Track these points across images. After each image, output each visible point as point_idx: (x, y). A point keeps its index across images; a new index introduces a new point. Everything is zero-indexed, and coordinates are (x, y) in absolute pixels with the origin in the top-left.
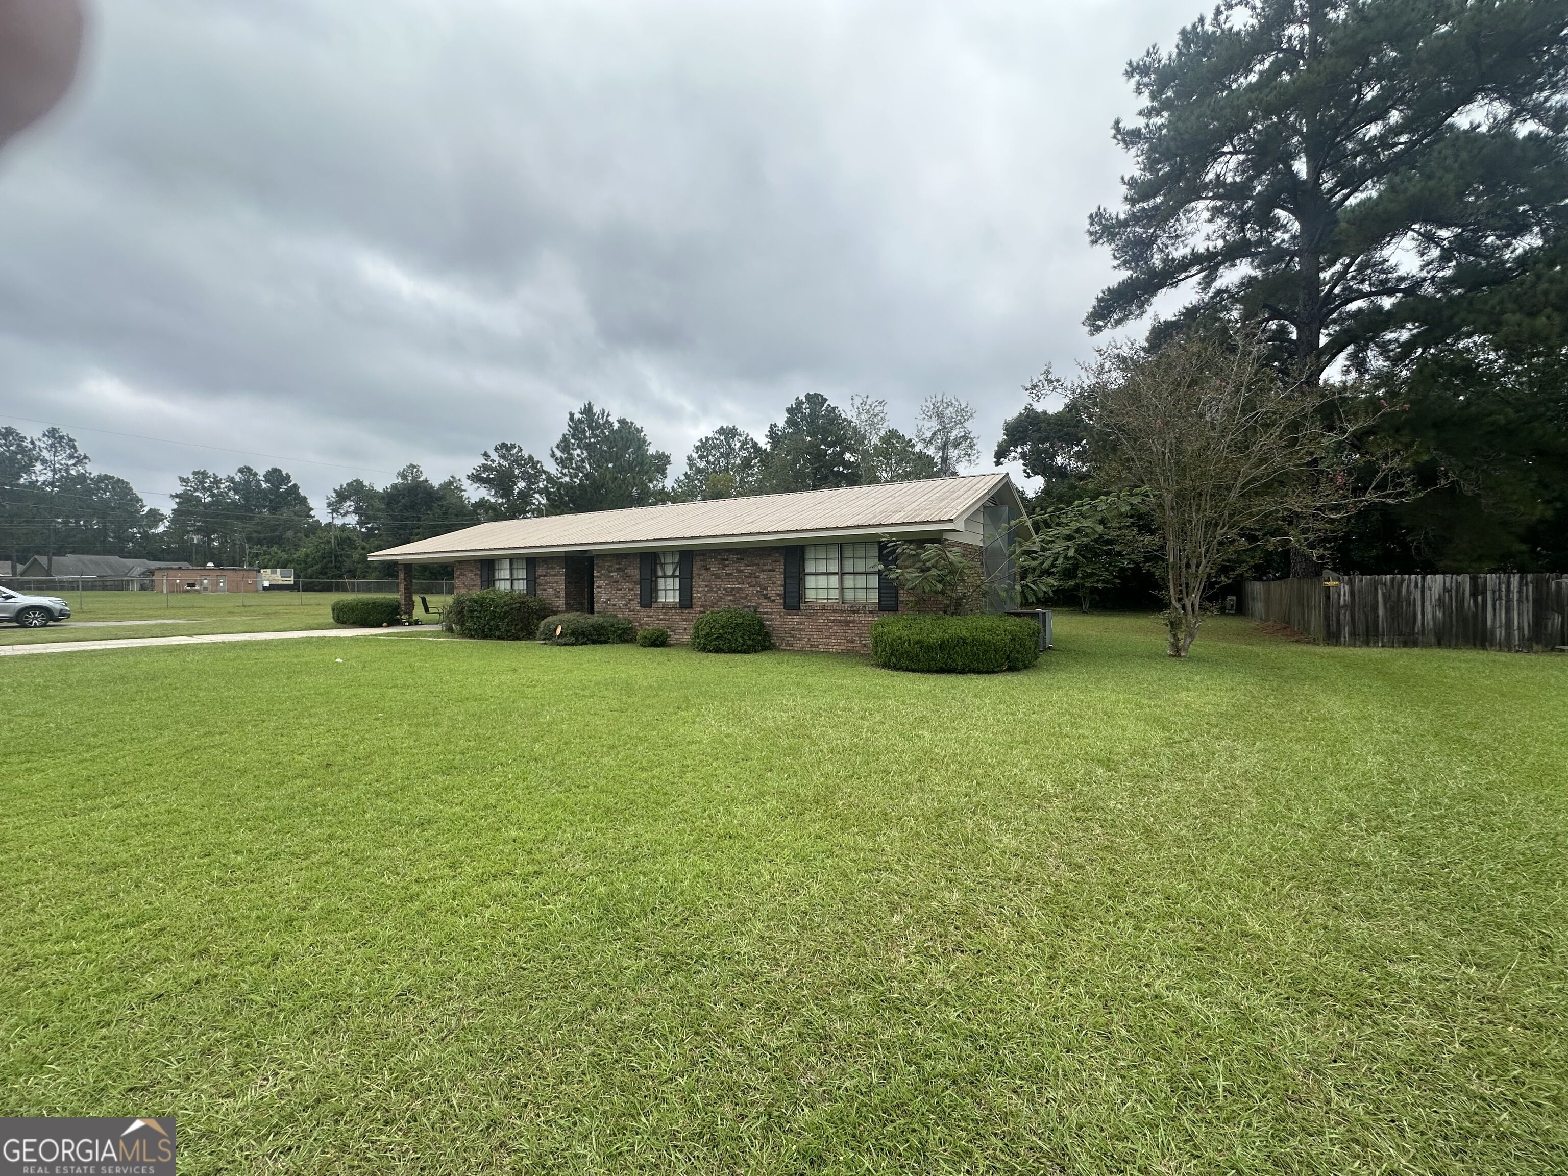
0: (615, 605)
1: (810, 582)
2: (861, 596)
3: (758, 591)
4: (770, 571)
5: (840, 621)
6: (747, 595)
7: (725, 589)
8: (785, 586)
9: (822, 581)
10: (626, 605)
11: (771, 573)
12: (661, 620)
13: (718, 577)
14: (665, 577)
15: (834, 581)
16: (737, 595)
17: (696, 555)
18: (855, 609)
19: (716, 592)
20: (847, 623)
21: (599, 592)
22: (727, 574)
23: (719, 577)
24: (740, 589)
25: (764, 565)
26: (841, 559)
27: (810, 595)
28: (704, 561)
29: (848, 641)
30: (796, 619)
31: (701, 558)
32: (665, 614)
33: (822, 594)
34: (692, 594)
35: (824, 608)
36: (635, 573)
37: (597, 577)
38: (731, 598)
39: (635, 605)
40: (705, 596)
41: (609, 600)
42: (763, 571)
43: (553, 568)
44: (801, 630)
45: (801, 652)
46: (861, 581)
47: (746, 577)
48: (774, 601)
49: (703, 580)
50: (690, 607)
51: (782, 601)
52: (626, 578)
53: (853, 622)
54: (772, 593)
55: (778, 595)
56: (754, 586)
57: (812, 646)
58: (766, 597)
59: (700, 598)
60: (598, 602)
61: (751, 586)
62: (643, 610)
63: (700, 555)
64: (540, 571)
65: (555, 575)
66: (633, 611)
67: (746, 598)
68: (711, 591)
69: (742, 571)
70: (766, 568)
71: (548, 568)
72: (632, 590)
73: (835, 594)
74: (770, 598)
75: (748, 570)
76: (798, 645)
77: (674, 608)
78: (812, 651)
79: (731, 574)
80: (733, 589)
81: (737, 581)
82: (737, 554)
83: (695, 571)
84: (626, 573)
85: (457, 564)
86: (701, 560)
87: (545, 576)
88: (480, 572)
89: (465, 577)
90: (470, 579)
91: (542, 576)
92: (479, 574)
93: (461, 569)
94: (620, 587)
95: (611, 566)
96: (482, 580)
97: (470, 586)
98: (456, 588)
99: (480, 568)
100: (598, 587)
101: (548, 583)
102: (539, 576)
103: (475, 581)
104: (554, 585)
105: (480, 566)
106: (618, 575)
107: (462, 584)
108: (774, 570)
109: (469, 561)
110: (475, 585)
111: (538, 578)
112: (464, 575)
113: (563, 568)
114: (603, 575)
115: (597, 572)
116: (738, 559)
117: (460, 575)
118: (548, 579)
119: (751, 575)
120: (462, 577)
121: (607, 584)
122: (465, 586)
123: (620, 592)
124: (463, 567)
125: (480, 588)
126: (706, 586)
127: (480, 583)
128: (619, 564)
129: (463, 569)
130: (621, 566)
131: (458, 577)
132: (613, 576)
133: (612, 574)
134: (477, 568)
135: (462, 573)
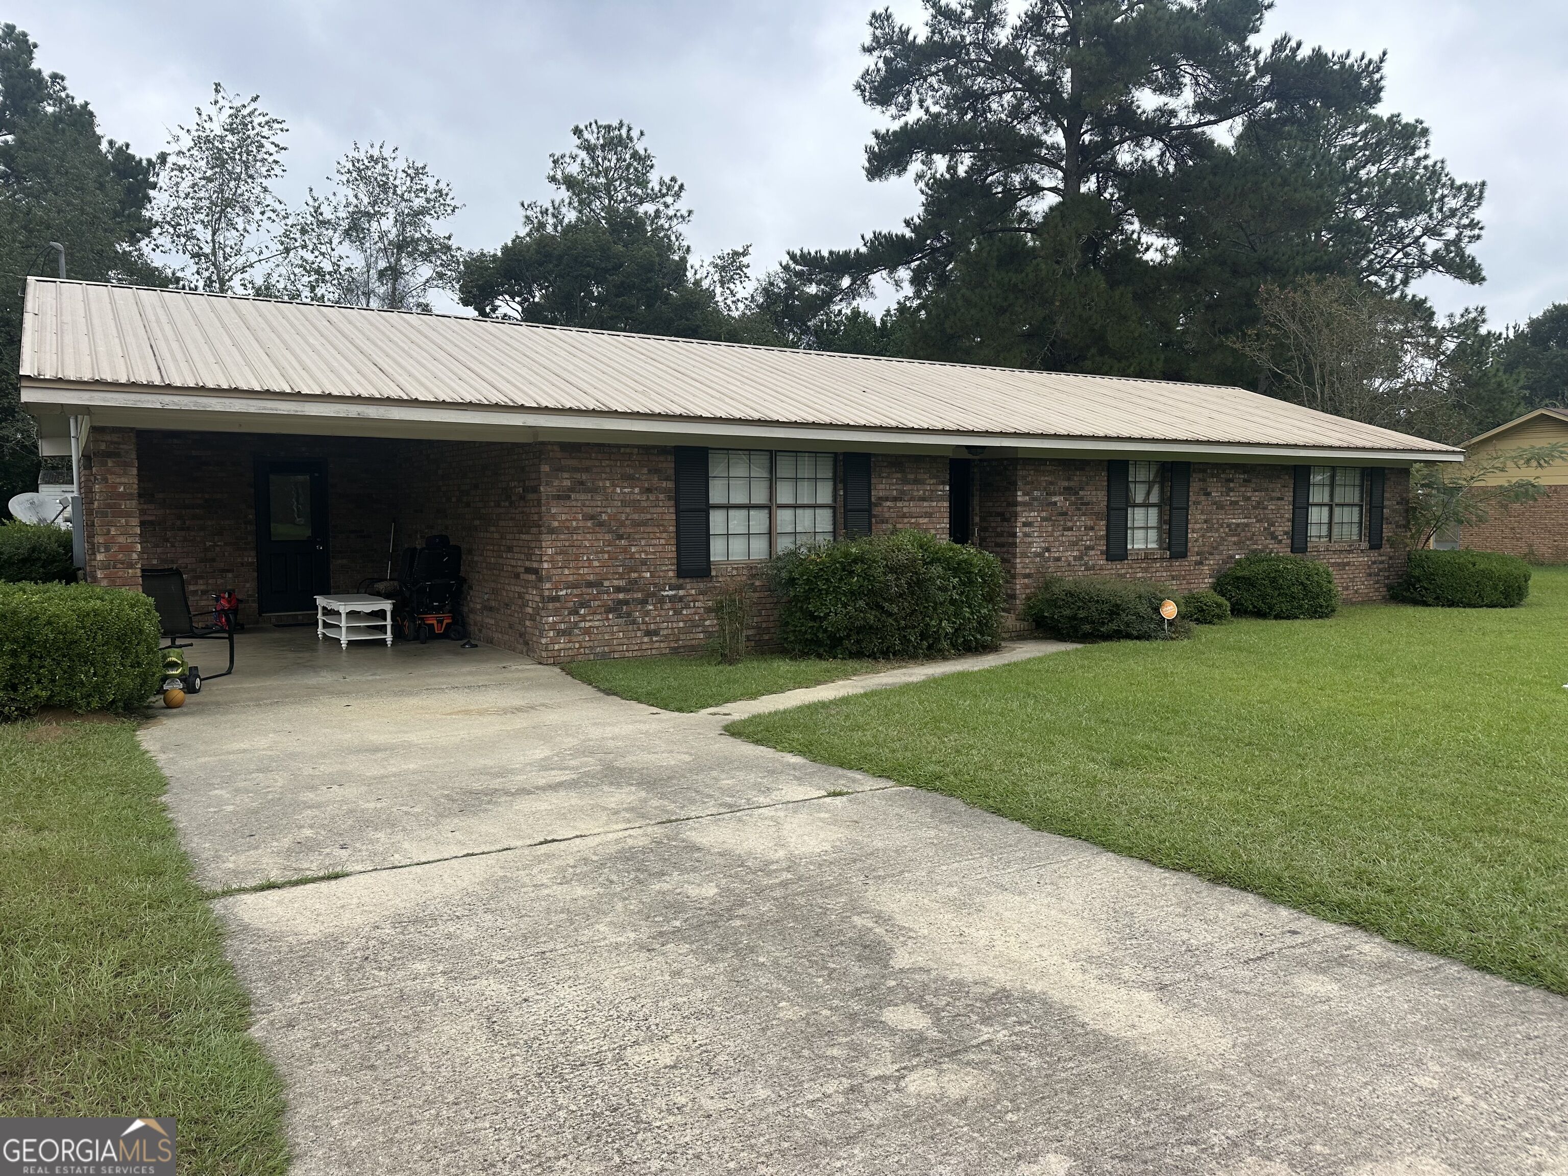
0: (1058, 559)
1: (1312, 515)
2: (1347, 532)
3: (1265, 529)
4: (1278, 499)
6: (1253, 534)
7: (1229, 526)
8: (1293, 521)
10: (1080, 558)
11: (1279, 503)
13: (1220, 507)
14: (1136, 505)
15: (1326, 514)
16: (1243, 534)
17: (1194, 471)
19: (1217, 531)
21: (1026, 535)
22: (1231, 503)
23: (1222, 508)
24: (1247, 525)
25: (1273, 490)
26: (1331, 487)
27: (1311, 532)
28: (1204, 480)
29: (1344, 589)
31: (1201, 476)
32: (1145, 570)
33: (1318, 531)
34: (1186, 534)
36: (1097, 496)
37: (1024, 504)
38: (1235, 539)
39: (1096, 558)
40: (1203, 536)
41: (1048, 550)
42: (1272, 499)
43: (916, 482)
46: (1347, 514)
47: (1254, 507)
48: (1280, 542)
49: (1203, 512)
50: (1183, 555)
51: (1289, 541)
52: (1082, 506)
54: (1279, 530)
55: (1285, 533)
56: (1261, 521)
58: (1274, 536)
59: (1197, 540)
60: (1024, 555)
61: (1258, 521)
62: (1110, 565)
63: (1200, 470)
64: (882, 487)
65: (923, 499)
66: (1092, 567)
67: (1251, 539)
68: (1209, 529)
69: (1249, 499)
70: (1274, 494)
71: (905, 481)
72: (1092, 528)
73: (1326, 531)
74: (1277, 538)
75: (1256, 497)
77: (1154, 559)
79: (1236, 503)
80: (1238, 525)
81: (1243, 513)
82: (1244, 473)
83: (1192, 498)
84: (1082, 498)
85: (559, 455)
86: (1200, 480)
87: (895, 499)
88: (670, 485)
89: (598, 497)
90: (624, 503)
91: (887, 499)
92: (664, 491)
93: (576, 470)
94: (1070, 524)
95: (1051, 483)
96: (677, 506)
97: (622, 524)
98: (552, 531)
99: (671, 472)
100: (1025, 524)
101: (904, 516)
102: (880, 498)
103: (643, 510)
104: (921, 521)
105: (668, 465)
106: (1066, 499)
107: (587, 517)
108: (1282, 499)
109: (619, 446)
110: (644, 523)
111: (876, 505)
112: (594, 490)
113: (943, 483)
114: (1035, 499)
115: (1024, 495)
116: (1245, 480)
117: (572, 490)
118: (907, 507)
119: (1259, 505)
120: (583, 497)
121: (1043, 519)
122: (601, 524)
123: (1070, 533)
124: (588, 463)
125: (672, 529)
126: (1206, 521)
127: (670, 516)
128: (1069, 479)
129: (587, 470)
130: (1072, 484)
131: (563, 497)
132: (1055, 503)
133: (1054, 499)
134: (657, 471)
135: (582, 483)
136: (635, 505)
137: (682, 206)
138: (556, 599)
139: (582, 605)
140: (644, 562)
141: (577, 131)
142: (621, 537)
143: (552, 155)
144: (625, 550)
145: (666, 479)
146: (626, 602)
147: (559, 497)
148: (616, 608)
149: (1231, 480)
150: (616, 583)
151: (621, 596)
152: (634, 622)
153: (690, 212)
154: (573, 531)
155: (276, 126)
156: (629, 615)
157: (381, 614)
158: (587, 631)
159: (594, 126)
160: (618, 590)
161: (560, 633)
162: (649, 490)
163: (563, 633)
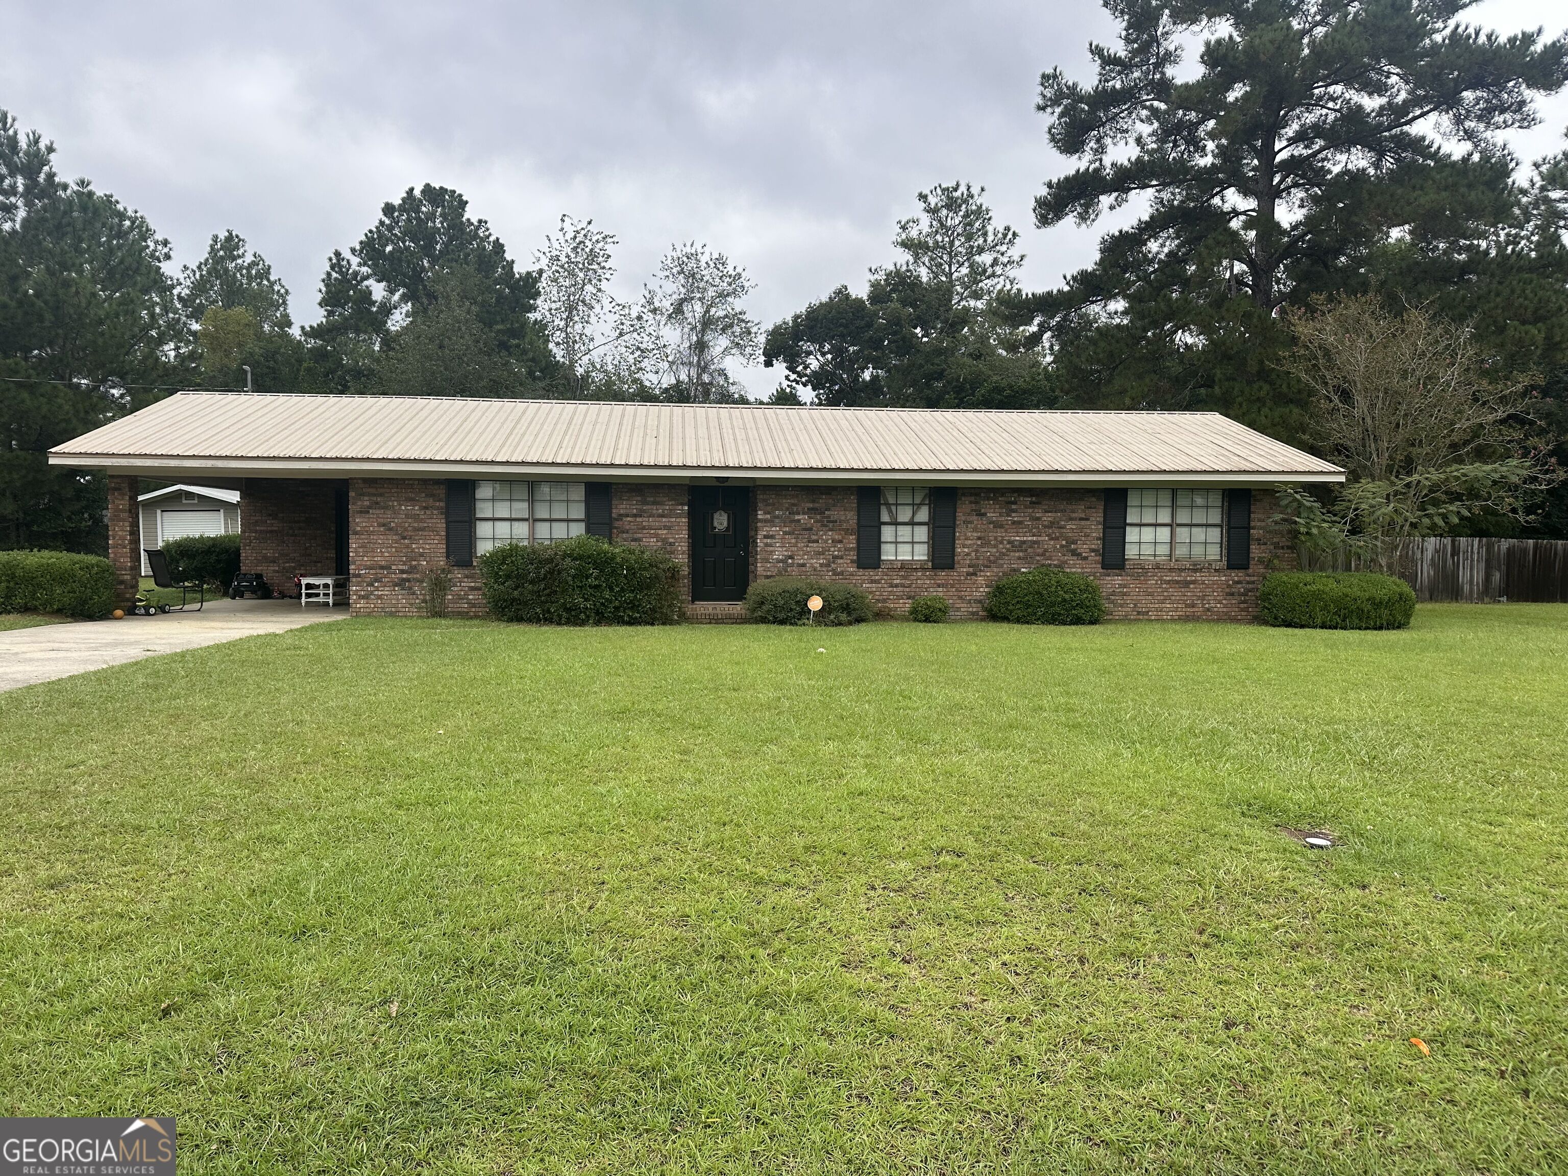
0: (803, 565)
1: (1132, 535)
2: (1198, 551)
3: (1062, 546)
4: (1081, 519)
5: (1177, 582)
6: (1046, 551)
7: (1009, 542)
8: (1104, 539)
9: (1148, 534)
10: (828, 565)
11: (1083, 523)
12: (896, 586)
13: (998, 525)
14: (895, 523)
15: (1164, 534)
16: (1031, 550)
17: (964, 495)
18: (1196, 568)
19: (995, 546)
20: (1187, 584)
21: (767, 545)
22: (1014, 523)
23: (1001, 526)
24: (1036, 542)
25: (1073, 512)
26: (1174, 507)
27: (1131, 552)
28: (976, 503)
29: (1187, 606)
30: (1118, 580)
31: (973, 499)
32: (904, 577)
33: (1147, 550)
34: (954, 548)
35: (1157, 567)
36: (849, 517)
37: (766, 521)
38: (1019, 554)
39: (846, 566)
40: (977, 551)
41: (791, 557)
42: (1071, 519)
43: (654, 503)
44: (1125, 594)
45: (1126, 620)
46: (1199, 534)
47: (1045, 527)
48: (1086, 558)
49: (975, 530)
50: (950, 565)
51: (1099, 558)
52: (828, 524)
53: (1194, 582)
54: (1083, 548)
55: (1093, 550)
56: (1057, 539)
57: (1139, 613)
58: (1074, 553)
59: (968, 554)
60: (767, 561)
61: (1052, 539)
62: (861, 572)
63: (971, 495)
64: (621, 507)
65: (662, 516)
66: (842, 573)
67: (1043, 555)
68: (986, 543)
69: (1038, 519)
70: (1074, 515)
71: (645, 503)
72: (840, 542)
73: (1163, 550)
74: (1079, 554)
75: (1048, 518)
76: (1119, 613)
77: (923, 569)
78: (1139, 617)
79: (1020, 523)
80: (1024, 542)
81: (1030, 531)
82: (1032, 496)
83: (960, 517)
84: (829, 517)
85: (362, 486)
86: (971, 502)
87: (635, 516)
88: (442, 504)
89: (389, 512)
90: (407, 516)
91: (627, 516)
92: (438, 508)
93: (374, 495)
94: (814, 537)
95: (794, 505)
96: (446, 518)
97: (406, 530)
98: (356, 533)
99: (443, 496)
100: (766, 537)
101: (644, 528)
102: (621, 515)
103: (422, 521)
104: (660, 532)
105: (441, 491)
106: (810, 518)
107: (380, 525)
108: (1087, 519)
109: (404, 480)
110: (423, 529)
111: (617, 520)
112: (386, 508)
113: (682, 504)
114: (777, 517)
115: (765, 513)
116: (1032, 503)
117: (370, 507)
118: (645, 521)
119: (1051, 525)
120: (378, 512)
121: (785, 533)
122: (391, 529)
123: (815, 545)
124: (381, 491)
125: (443, 533)
126: (979, 538)
127: (441, 525)
128: (813, 501)
129: (381, 495)
130: (817, 505)
131: (364, 512)
132: (799, 521)
133: (797, 517)
134: (432, 495)
135: (377, 503)
136: (416, 517)
137: (1014, 253)
138: (359, 576)
139: (376, 580)
140: (421, 555)
141: (923, 197)
142: (404, 538)
143: (899, 222)
144: (407, 547)
145: (440, 501)
146: (408, 580)
147: (361, 512)
148: (401, 583)
149: (1015, 503)
150: (401, 567)
151: (404, 576)
152: (414, 594)
153: (1022, 258)
154: (370, 533)
155: (609, 240)
156: (410, 588)
157: (326, 586)
158: (379, 597)
159: (938, 190)
160: (402, 572)
161: (361, 597)
162: (426, 508)
163: (363, 597)
